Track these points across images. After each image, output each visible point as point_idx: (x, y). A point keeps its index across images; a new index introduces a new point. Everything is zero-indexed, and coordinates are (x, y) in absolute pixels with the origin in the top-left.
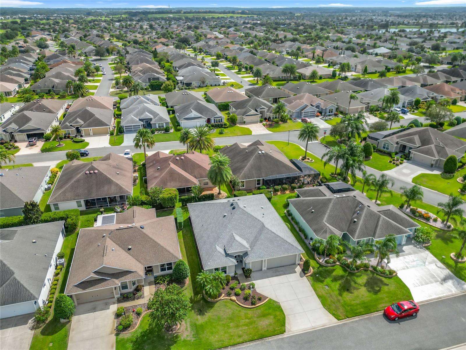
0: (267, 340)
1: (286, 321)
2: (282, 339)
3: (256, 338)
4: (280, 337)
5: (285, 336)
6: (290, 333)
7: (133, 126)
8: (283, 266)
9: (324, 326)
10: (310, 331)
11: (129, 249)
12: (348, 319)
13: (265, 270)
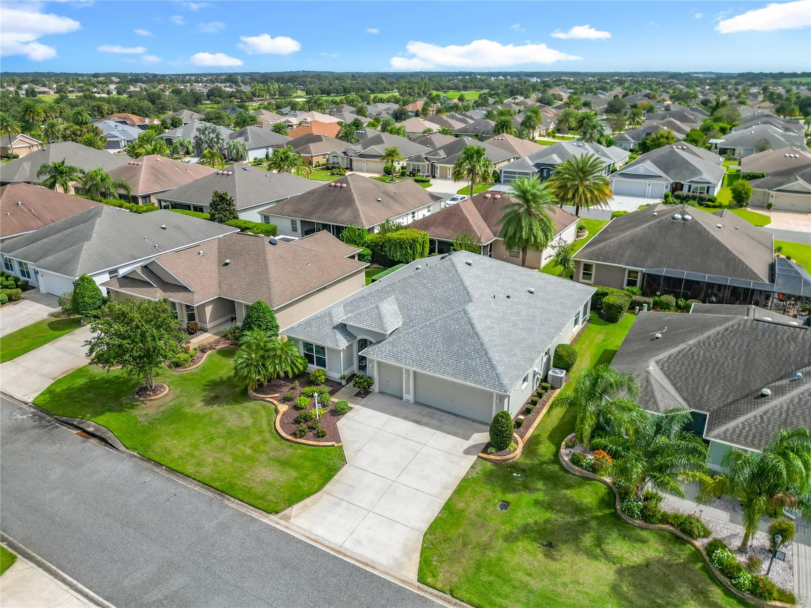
0: (227, 502)
1: (307, 501)
2: (253, 520)
3: (216, 484)
4: (256, 514)
5: (265, 520)
6: (283, 522)
7: (519, 173)
8: (457, 416)
9: (366, 565)
10: (324, 549)
11: (226, 264)
12: (449, 597)
13: (408, 401)
